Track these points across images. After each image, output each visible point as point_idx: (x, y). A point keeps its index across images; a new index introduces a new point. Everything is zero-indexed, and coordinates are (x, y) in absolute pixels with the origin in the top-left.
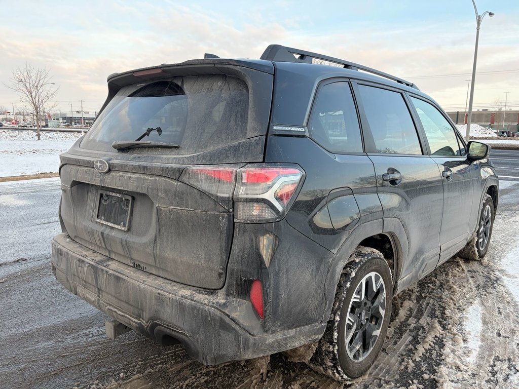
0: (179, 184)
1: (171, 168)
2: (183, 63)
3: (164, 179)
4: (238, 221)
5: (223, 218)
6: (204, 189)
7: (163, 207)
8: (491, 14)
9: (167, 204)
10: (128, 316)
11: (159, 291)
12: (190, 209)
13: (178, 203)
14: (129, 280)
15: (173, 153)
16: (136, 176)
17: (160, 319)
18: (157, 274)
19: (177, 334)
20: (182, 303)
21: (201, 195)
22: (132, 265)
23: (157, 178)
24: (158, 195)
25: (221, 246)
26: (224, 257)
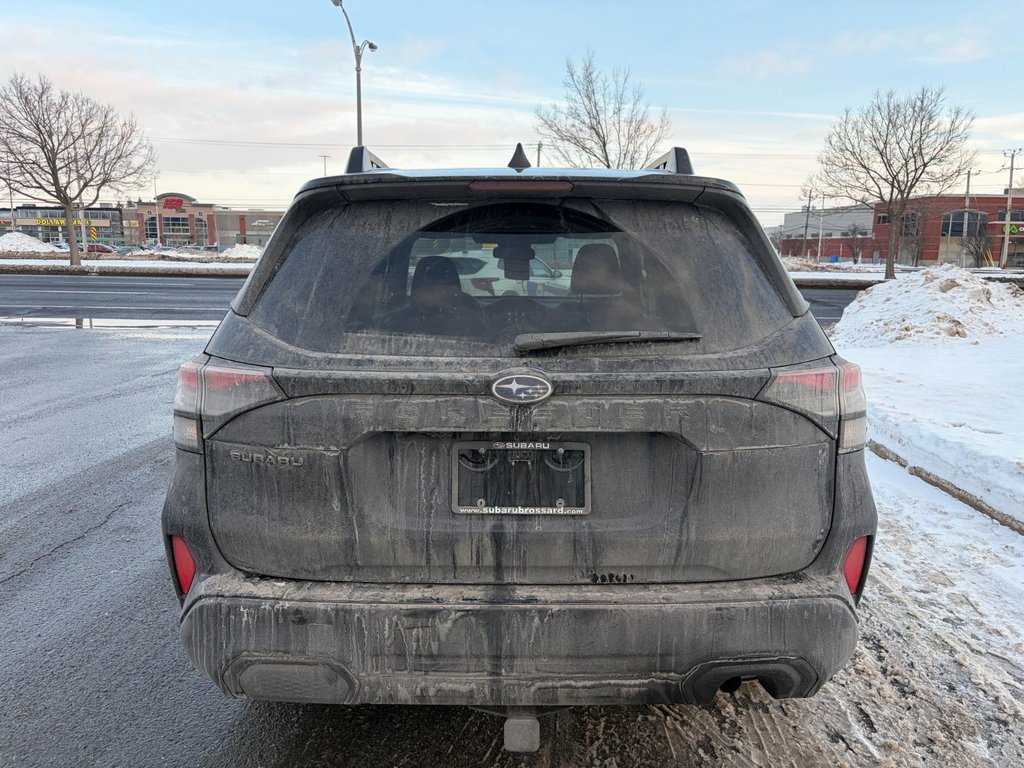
0: (755, 404)
1: (744, 378)
2: (640, 178)
3: (719, 399)
4: (844, 451)
5: (823, 451)
6: (803, 407)
7: (718, 451)
8: (372, 46)
9: (729, 444)
10: (612, 682)
11: (718, 605)
12: (777, 446)
13: (754, 439)
14: (625, 607)
15: (692, 350)
16: (642, 401)
17: (727, 654)
18: (665, 579)
19: (771, 666)
20: (777, 609)
21: (795, 418)
22: (588, 581)
23: (702, 400)
24: (708, 431)
25: (820, 497)
26: (827, 514)
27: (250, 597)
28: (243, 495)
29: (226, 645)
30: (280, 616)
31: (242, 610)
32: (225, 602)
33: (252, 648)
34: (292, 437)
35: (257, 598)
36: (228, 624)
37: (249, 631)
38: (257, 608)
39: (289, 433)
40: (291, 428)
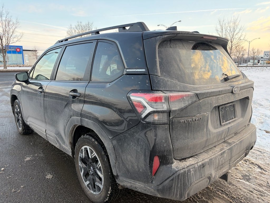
22: (234, 135)
27: (191, 165)
28: (183, 134)
29: (188, 183)
30: (199, 167)
31: (191, 170)
32: (186, 169)
33: (195, 180)
34: (200, 112)
35: (193, 165)
36: (188, 176)
37: (193, 176)
38: (194, 167)
39: (199, 111)
40: (200, 109)
